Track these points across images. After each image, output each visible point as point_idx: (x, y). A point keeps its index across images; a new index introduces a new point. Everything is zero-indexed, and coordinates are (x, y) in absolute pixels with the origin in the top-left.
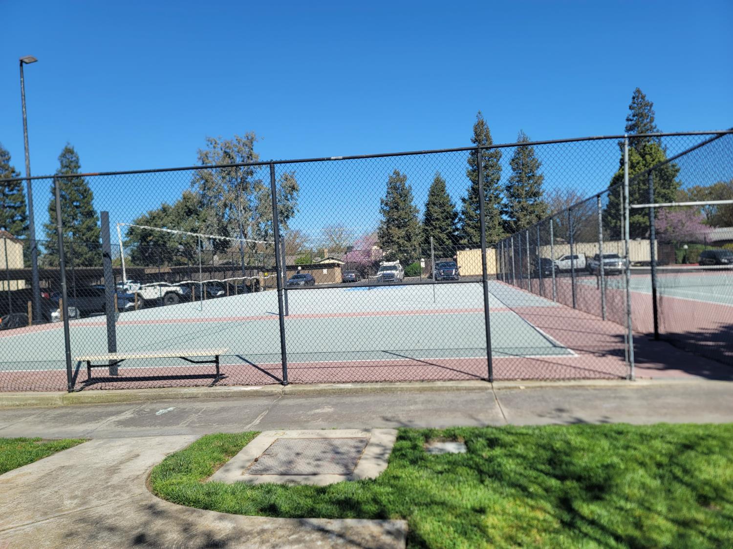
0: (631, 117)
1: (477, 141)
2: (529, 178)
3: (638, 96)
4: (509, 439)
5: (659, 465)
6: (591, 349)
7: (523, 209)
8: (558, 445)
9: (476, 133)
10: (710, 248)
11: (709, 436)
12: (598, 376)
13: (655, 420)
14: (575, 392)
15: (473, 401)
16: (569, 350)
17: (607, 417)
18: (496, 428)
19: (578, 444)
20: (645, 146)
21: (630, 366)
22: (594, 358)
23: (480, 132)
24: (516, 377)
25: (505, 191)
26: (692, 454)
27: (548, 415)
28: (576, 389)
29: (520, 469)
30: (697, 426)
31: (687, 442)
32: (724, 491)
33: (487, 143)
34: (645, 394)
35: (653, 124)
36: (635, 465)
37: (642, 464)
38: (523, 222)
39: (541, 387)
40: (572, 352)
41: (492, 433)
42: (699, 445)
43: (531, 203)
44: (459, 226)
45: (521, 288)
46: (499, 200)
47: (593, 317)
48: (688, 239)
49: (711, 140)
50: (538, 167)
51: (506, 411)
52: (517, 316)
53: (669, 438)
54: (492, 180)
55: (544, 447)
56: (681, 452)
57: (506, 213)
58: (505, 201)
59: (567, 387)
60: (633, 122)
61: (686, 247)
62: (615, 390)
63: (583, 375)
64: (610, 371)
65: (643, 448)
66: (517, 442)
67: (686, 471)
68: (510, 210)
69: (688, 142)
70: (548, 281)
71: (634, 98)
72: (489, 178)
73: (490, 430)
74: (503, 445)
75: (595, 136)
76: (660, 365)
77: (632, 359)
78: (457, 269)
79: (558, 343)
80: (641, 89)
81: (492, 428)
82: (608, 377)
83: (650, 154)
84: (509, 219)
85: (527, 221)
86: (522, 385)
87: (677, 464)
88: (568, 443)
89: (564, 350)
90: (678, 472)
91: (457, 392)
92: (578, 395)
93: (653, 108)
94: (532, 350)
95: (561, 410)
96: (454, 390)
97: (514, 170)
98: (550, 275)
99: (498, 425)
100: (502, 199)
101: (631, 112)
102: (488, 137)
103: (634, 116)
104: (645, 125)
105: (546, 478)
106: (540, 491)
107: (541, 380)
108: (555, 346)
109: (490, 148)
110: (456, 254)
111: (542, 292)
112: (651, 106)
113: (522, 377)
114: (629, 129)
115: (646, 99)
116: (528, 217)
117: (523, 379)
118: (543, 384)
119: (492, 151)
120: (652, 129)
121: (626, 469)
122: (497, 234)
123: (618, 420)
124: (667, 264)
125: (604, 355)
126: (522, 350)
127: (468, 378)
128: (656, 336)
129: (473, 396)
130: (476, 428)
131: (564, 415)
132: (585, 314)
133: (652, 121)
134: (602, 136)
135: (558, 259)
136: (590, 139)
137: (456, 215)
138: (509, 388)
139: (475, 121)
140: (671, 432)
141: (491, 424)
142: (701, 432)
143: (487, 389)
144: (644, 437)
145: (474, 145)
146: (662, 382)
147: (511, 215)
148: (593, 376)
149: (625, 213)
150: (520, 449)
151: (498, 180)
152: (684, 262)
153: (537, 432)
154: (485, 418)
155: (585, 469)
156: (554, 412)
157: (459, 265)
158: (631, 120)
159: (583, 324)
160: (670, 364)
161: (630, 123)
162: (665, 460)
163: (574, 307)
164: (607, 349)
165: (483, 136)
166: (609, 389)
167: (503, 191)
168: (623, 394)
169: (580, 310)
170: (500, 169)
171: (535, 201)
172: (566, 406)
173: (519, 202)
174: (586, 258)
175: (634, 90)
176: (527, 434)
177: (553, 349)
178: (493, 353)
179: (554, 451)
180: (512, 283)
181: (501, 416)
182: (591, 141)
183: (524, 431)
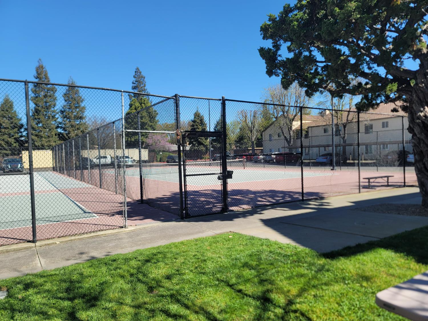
0: (134, 82)
1: (38, 78)
2: (76, 107)
3: (137, 71)
4: (40, 281)
5: (132, 275)
6: (107, 213)
7: (72, 126)
8: (75, 277)
9: (37, 72)
10: (171, 154)
11: (159, 253)
12: (108, 228)
13: (135, 249)
14: (93, 240)
15: (19, 258)
16: (94, 214)
17: (109, 252)
18: (33, 275)
19: (88, 273)
20: (142, 99)
21: (125, 219)
22: (109, 217)
23: (40, 72)
24: (54, 236)
25: (60, 114)
26: (149, 264)
27: (73, 258)
28: (94, 238)
29: (44, 301)
30: (154, 248)
31: (148, 258)
32: (161, 282)
33: (46, 81)
34: (132, 235)
35: (145, 88)
36: (119, 279)
37: (122, 277)
38: (72, 134)
39: (71, 240)
40: (95, 215)
41: (30, 279)
42: (153, 258)
43: (78, 123)
44: (24, 134)
45: (70, 176)
46: (55, 119)
47: (112, 193)
48: (162, 149)
49: (164, 101)
50: (82, 101)
51: (43, 261)
52: (63, 196)
53: (140, 258)
54: (50, 106)
55: (65, 281)
56: (144, 264)
57: (61, 127)
58: (60, 120)
59: (88, 238)
60: (136, 85)
61: (161, 153)
62: (117, 235)
63: (99, 229)
64: (114, 224)
65: (125, 267)
66: (46, 282)
67: (144, 275)
68: (63, 126)
69: (156, 100)
70: (86, 172)
71: (136, 72)
72: (48, 104)
73: (28, 277)
74: (35, 287)
75: (105, 88)
76: (141, 217)
77: (126, 216)
78: (22, 164)
79: (87, 210)
80: (139, 68)
81: (30, 275)
82: (113, 227)
83: (144, 103)
84: (62, 132)
85: (75, 134)
86: (58, 241)
87: (141, 272)
88: (81, 274)
89: (90, 214)
90: (140, 276)
91: (6, 254)
92: (94, 242)
93: (145, 80)
94: (69, 217)
95: (82, 253)
96: (4, 253)
97: (66, 101)
98: (87, 169)
99: (35, 272)
100: (58, 118)
101: (134, 79)
102: (46, 77)
103: (136, 82)
104: (141, 88)
105: (61, 302)
106: (56, 312)
107: (72, 236)
108: (85, 212)
109: (49, 84)
110: (21, 153)
111: (82, 179)
112: (144, 78)
113: (58, 236)
114: (134, 88)
115: (142, 74)
116: (76, 131)
117: (59, 237)
118: (73, 238)
119: (49, 86)
120: (145, 90)
121: (113, 282)
122: (55, 141)
123: (115, 252)
124: (153, 162)
125: (113, 215)
126: (62, 218)
127: (16, 242)
128: (142, 201)
129: (20, 254)
130: (18, 278)
131: (84, 256)
132: (107, 192)
133: (145, 86)
134: (110, 89)
135: (95, 158)
136: (103, 89)
137: (22, 126)
138: (48, 245)
139: (37, 64)
140: (141, 254)
141: (30, 272)
142: (155, 251)
143: (31, 248)
144: (127, 260)
145: (36, 80)
146: (141, 227)
147: (64, 129)
148: (105, 228)
149: (123, 134)
150: (48, 286)
151: (54, 106)
152: (160, 161)
153: (62, 272)
154: (26, 270)
155: (89, 289)
156: (77, 256)
157: (23, 161)
158: (135, 84)
159: (105, 197)
160: (146, 216)
161: (134, 85)
162: (135, 271)
163: (101, 188)
164: (115, 211)
165: (43, 75)
166: (113, 235)
167: (58, 113)
168: (120, 237)
169: (105, 189)
170: (55, 99)
171: (80, 122)
172: (86, 250)
173: (70, 121)
174: (111, 158)
175: (136, 68)
176: (55, 274)
177: (84, 214)
178: (37, 222)
179: (71, 282)
180: (63, 173)
181: (39, 265)
182: (103, 90)
183: (53, 273)
